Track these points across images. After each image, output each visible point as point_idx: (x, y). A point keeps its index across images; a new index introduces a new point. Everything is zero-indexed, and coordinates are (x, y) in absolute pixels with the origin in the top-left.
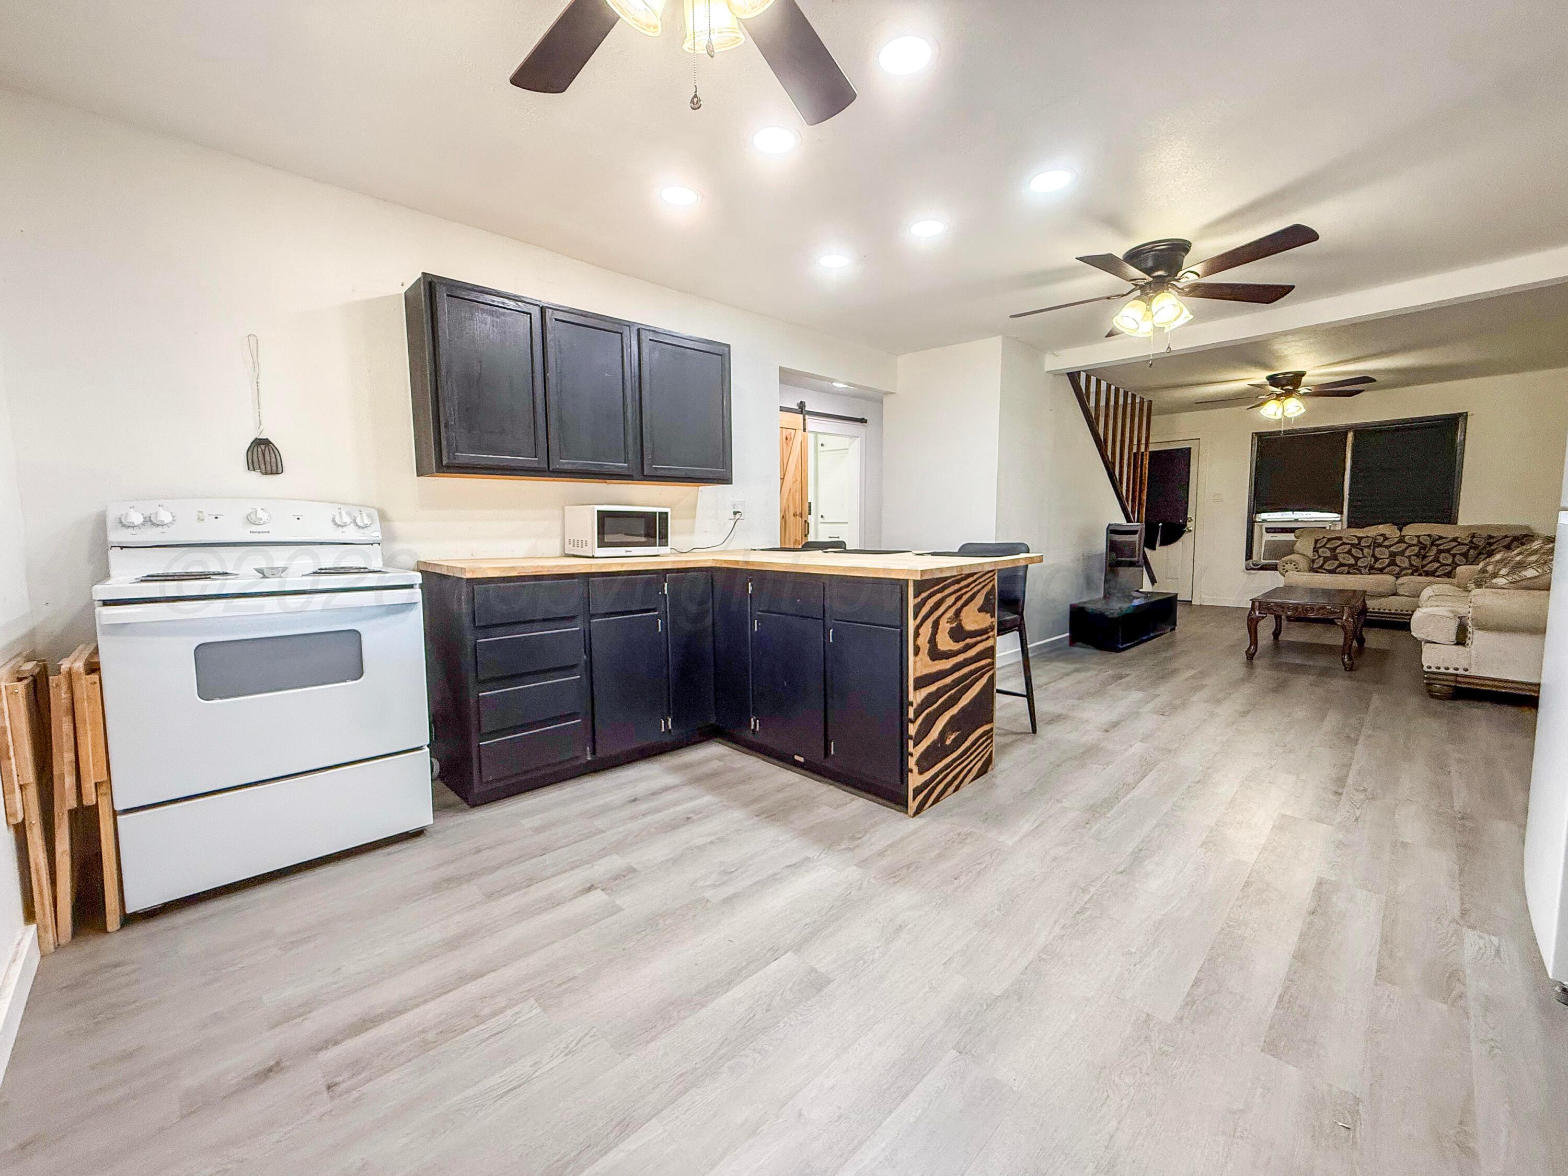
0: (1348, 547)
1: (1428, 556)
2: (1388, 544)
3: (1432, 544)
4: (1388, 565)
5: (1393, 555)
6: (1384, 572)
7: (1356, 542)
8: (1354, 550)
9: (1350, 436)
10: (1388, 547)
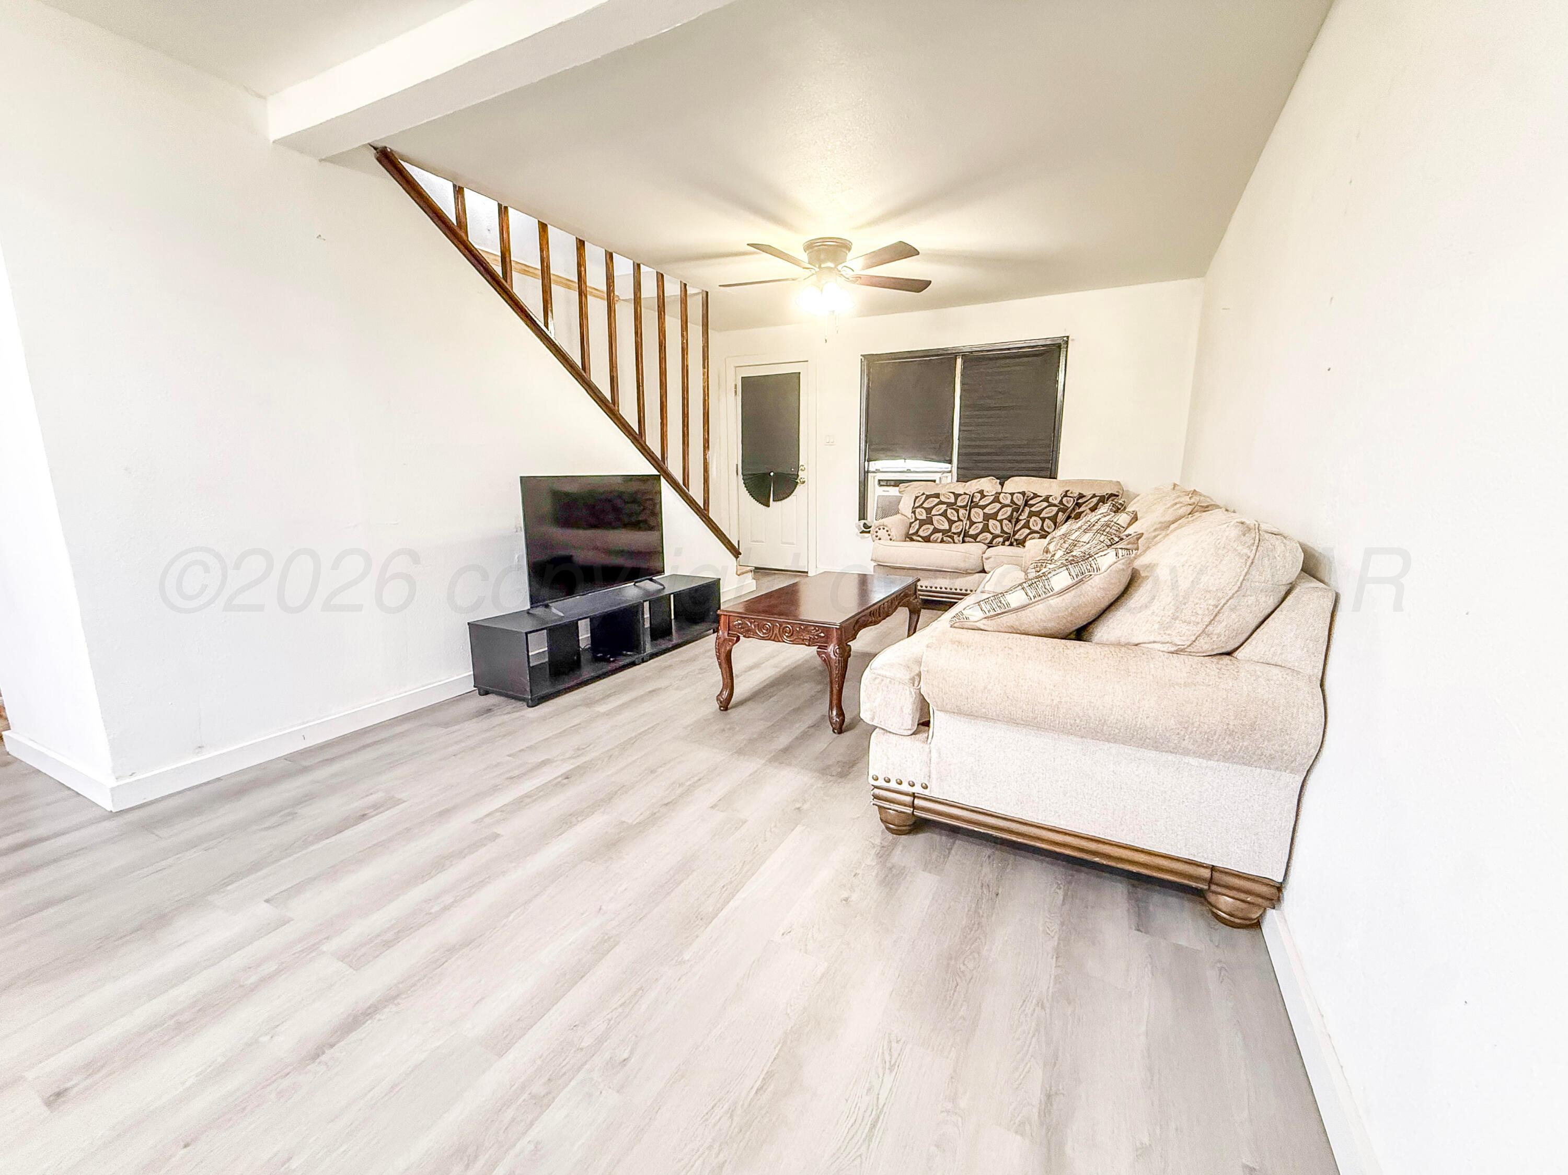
0: (944, 507)
1: (1021, 520)
2: (984, 504)
3: (1026, 504)
4: (981, 532)
5: (987, 517)
6: (978, 540)
7: (952, 500)
8: (949, 511)
9: (959, 361)
10: (983, 507)
